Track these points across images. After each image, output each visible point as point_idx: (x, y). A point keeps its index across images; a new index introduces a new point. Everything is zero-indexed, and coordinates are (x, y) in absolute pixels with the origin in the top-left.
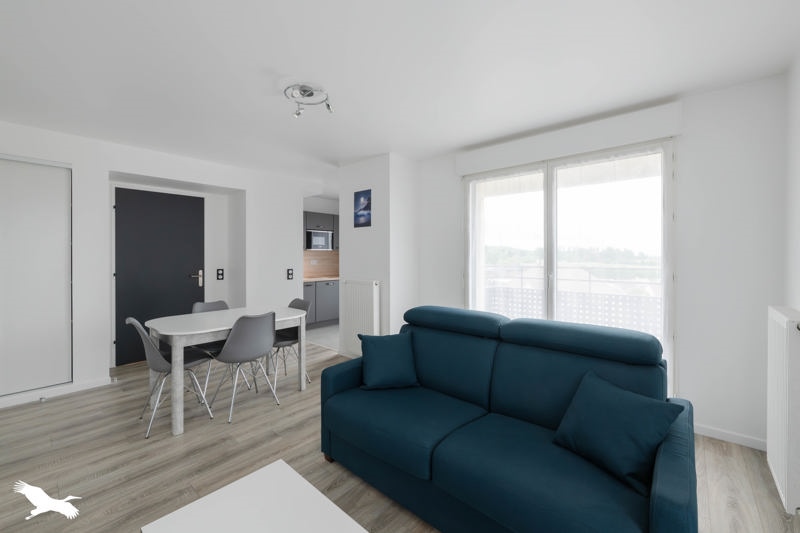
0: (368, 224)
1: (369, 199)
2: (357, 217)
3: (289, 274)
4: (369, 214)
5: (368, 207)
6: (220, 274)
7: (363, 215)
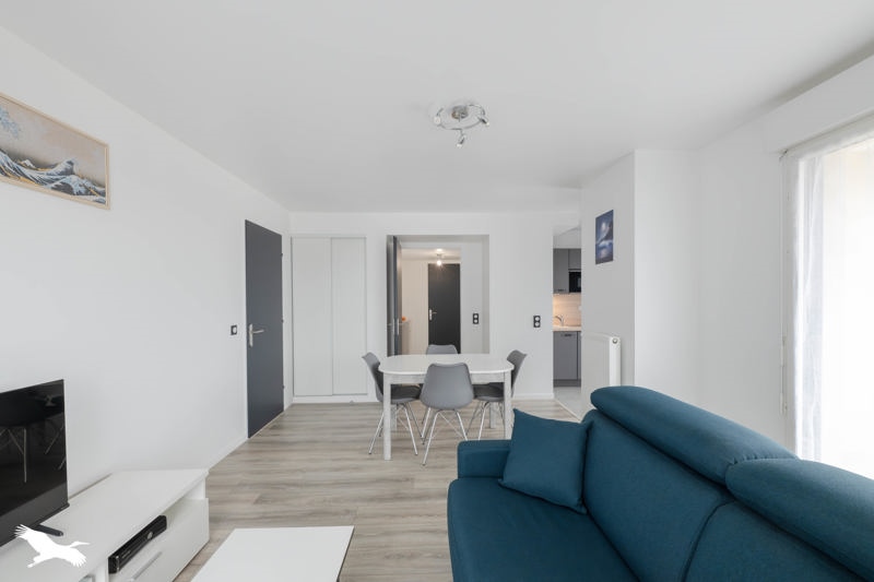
0: (610, 258)
1: (611, 225)
2: (598, 249)
3: (536, 322)
4: (611, 245)
5: (610, 236)
6: (476, 319)
7: (604, 247)
